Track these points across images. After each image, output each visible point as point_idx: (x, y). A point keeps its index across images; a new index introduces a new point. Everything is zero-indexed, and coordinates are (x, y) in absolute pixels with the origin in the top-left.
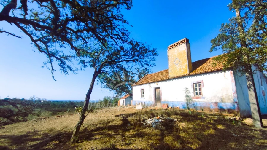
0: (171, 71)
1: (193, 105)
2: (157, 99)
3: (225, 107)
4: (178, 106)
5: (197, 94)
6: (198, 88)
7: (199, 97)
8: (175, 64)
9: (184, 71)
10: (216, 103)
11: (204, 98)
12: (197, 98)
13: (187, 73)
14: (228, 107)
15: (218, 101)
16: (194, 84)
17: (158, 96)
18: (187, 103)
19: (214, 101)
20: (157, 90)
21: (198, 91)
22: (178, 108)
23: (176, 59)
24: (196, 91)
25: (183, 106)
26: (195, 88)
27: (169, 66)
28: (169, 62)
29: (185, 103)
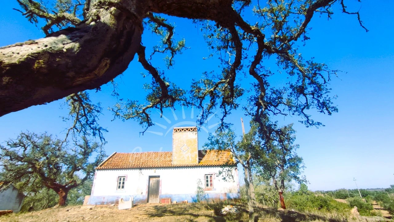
0: (175, 157)
1: (204, 197)
2: (150, 192)
3: (232, 197)
4: (186, 199)
5: (207, 185)
6: (209, 179)
7: (210, 189)
8: (182, 150)
9: (192, 160)
10: (226, 194)
11: (215, 190)
12: (208, 190)
13: (196, 163)
14: (235, 197)
15: (226, 192)
16: (206, 176)
17: (153, 187)
18: (198, 196)
19: (223, 192)
20: (151, 179)
21: (209, 183)
22: (187, 202)
23: (184, 145)
24: (207, 182)
25: (193, 198)
26: (206, 179)
27: (174, 151)
28: (174, 146)
29: (195, 196)
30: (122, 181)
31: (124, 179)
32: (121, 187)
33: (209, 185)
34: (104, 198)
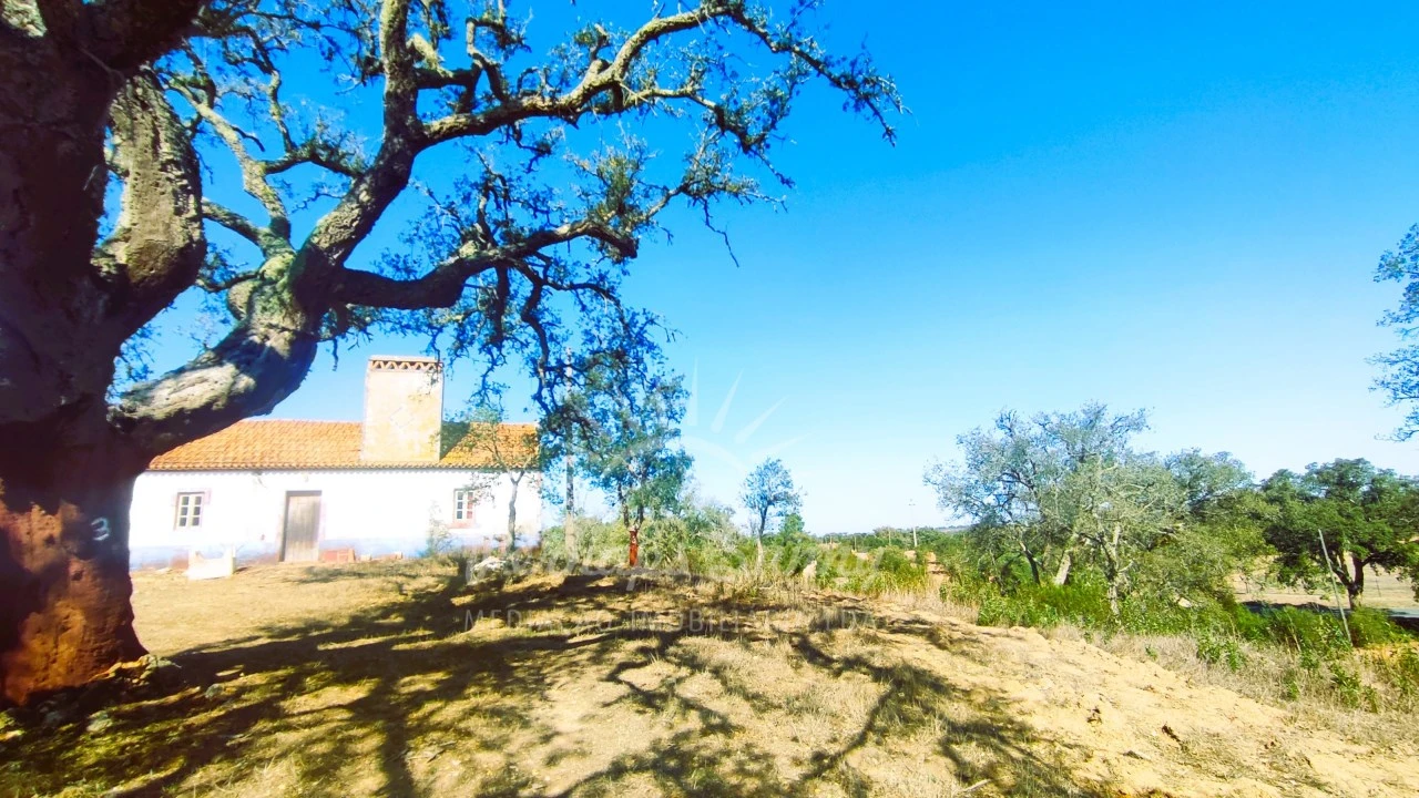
0: (371, 440)
2: (290, 535)
4: (397, 550)
5: (460, 516)
6: (465, 501)
7: (465, 524)
8: (393, 423)
9: (422, 450)
11: (479, 526)
12: (461, 526)
13: (432, 457)
16: (457, 492)
17: (297, 521)
18: (431, 542)
20: (292, 499)
21: (465, 510)
22: (399, 557)
23: (401, 408)
24: (458, 508)
26: (458, 501)
30: (191, 506)
31: (199, 501)
32: (189, 522)
33: (464, 515)
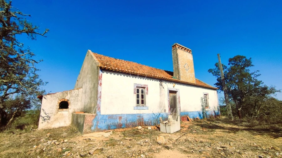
8: (185, 68)
9: (192, 80)
10: (214, 111)
11: (210, 108)
12: (207, 108)
23: (186, 64)
30: (140, 94)
31: (142, 92)
32: (140, 102)
33: (206, 103)
34: (120, 118)
